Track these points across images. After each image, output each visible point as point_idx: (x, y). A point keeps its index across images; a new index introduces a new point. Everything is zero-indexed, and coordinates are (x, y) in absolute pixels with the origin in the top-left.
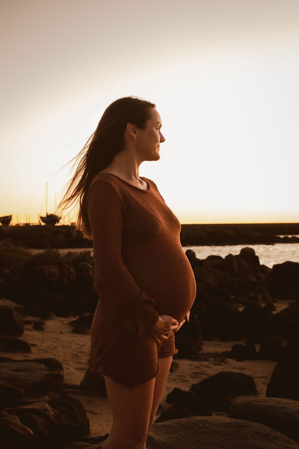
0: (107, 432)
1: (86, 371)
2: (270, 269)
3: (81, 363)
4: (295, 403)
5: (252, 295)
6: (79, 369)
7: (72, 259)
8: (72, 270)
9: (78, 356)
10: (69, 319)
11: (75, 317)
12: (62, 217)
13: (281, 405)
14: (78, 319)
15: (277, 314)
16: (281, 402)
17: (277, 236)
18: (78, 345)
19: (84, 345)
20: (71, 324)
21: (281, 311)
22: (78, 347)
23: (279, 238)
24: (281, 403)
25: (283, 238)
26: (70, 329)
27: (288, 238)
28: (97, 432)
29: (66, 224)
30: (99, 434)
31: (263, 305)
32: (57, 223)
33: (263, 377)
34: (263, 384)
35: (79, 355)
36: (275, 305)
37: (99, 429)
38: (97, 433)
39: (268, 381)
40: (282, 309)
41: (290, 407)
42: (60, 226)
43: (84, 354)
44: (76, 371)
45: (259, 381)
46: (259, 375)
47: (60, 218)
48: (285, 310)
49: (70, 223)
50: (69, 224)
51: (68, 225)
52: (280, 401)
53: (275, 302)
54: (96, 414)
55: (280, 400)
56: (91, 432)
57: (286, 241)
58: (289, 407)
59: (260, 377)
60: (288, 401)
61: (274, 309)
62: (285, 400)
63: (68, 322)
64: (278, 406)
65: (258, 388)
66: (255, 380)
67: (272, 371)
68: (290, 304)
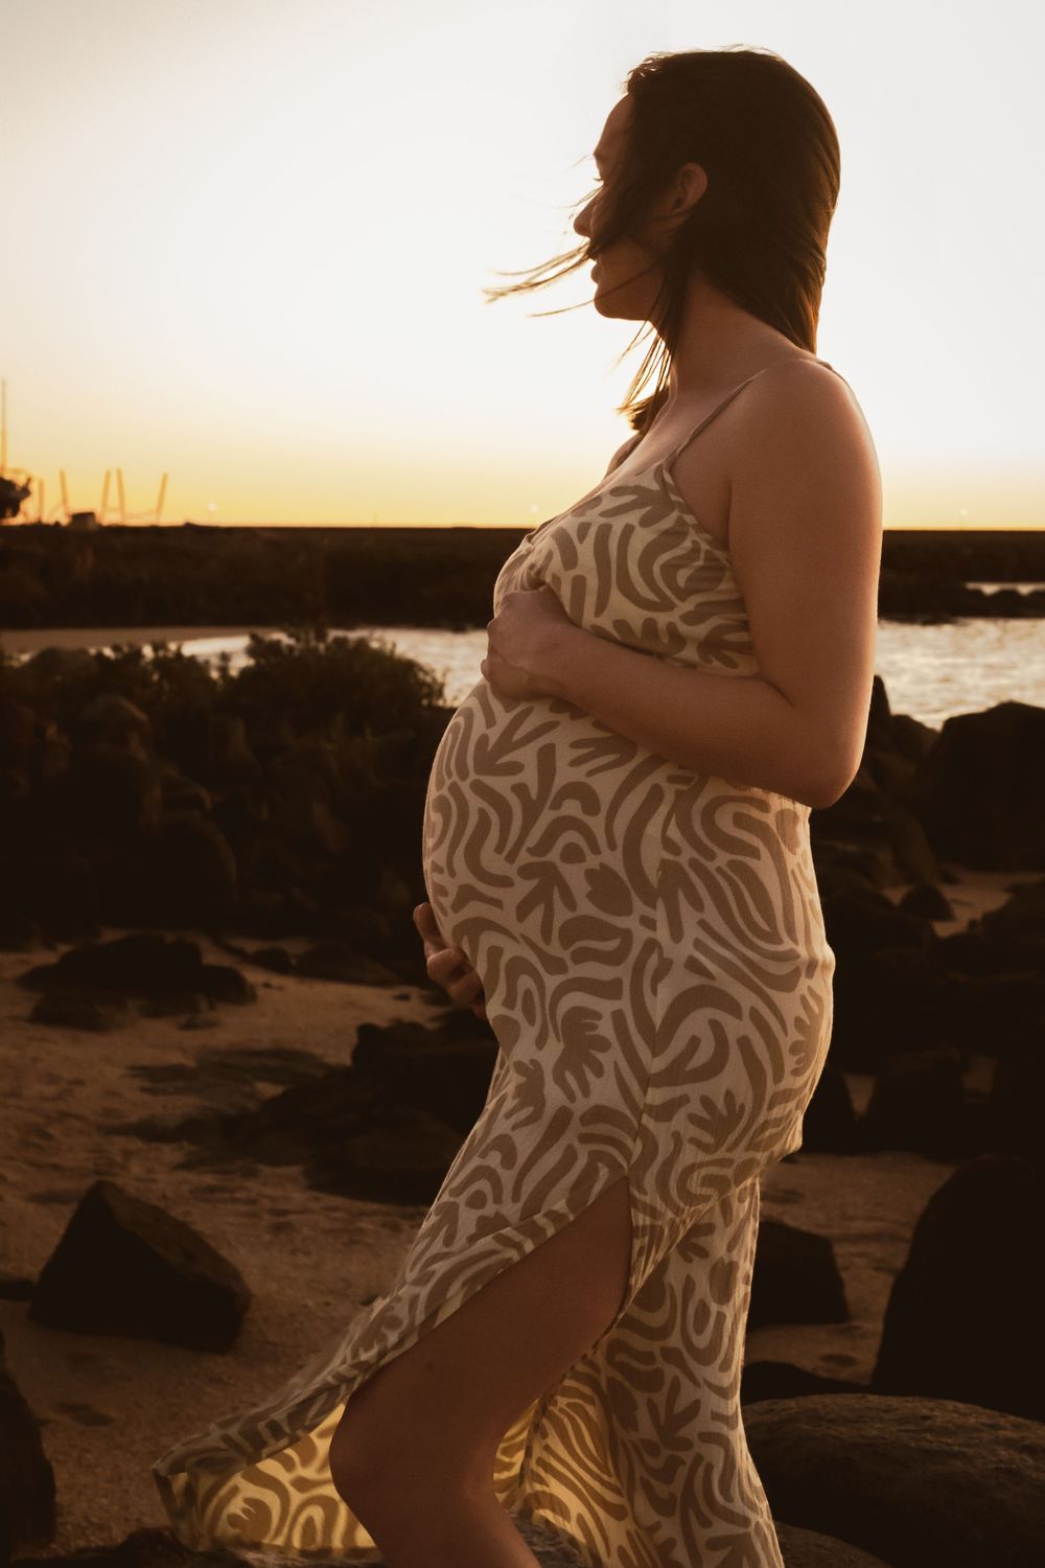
0: (138, 1520)
1: (74, 1206)
2: (932, 731)
3: (56, 1167)
4: (994, 1427)
5: (852, 848)
6: (48, 1199)
7: (58, 678)
8: (52, 731)
9: (48, 1137)
10: (24, 957)
11: (51, 947)
12: (34, 487)
13: (928, 1436)
14: (65, 958)
15: (955, 940)
16: (928, 1422)
17: (971, 586)
18: (52, 1079)
19: (79, 1082)
20: (32, 980)
21: (972, 924)
22: (50, 1090)
23: (979, 594)
24: (930, 1430)
25: (995, 596)
26: (25, 1004)
27: (1014, 594)
28: (94, 1520)
29: (49, 518)
30: (101, 1528)
31: (896, 895)
32: (9, 513)
33: (877, 1237)
34: (877, 1269)
35: (54, 1130)
36: (949, 893)
37: (104, 1501)
38: (91, 1523)
39: (899, 1257)
40: (977, 914)
41: (969, 1451)
42: (23, 527)
43: (78, 1124)
44: (31, 1208)
45: (860, 1255)
46: (858, 1226)
47: (25, 492)
48: (992, 920)
49: (67, 515)
50: (64, 521)
51: (57, 524)
52: (926, 1418)
53: (951, 880)
54: (103, 1420)
55: (925, 1412)
56: (59, 1520)
57: (1007, 608)
58: (965, 1450)
59: (862, 1238)
60: (964, 1415)
61: (944, 913)
62: (948, 1412)
63: (21, 970)
64: (913, 1445)
65: (852, 1292)
66: (841, 1251)
67: (919, 1205)
68: (1015, 890)
